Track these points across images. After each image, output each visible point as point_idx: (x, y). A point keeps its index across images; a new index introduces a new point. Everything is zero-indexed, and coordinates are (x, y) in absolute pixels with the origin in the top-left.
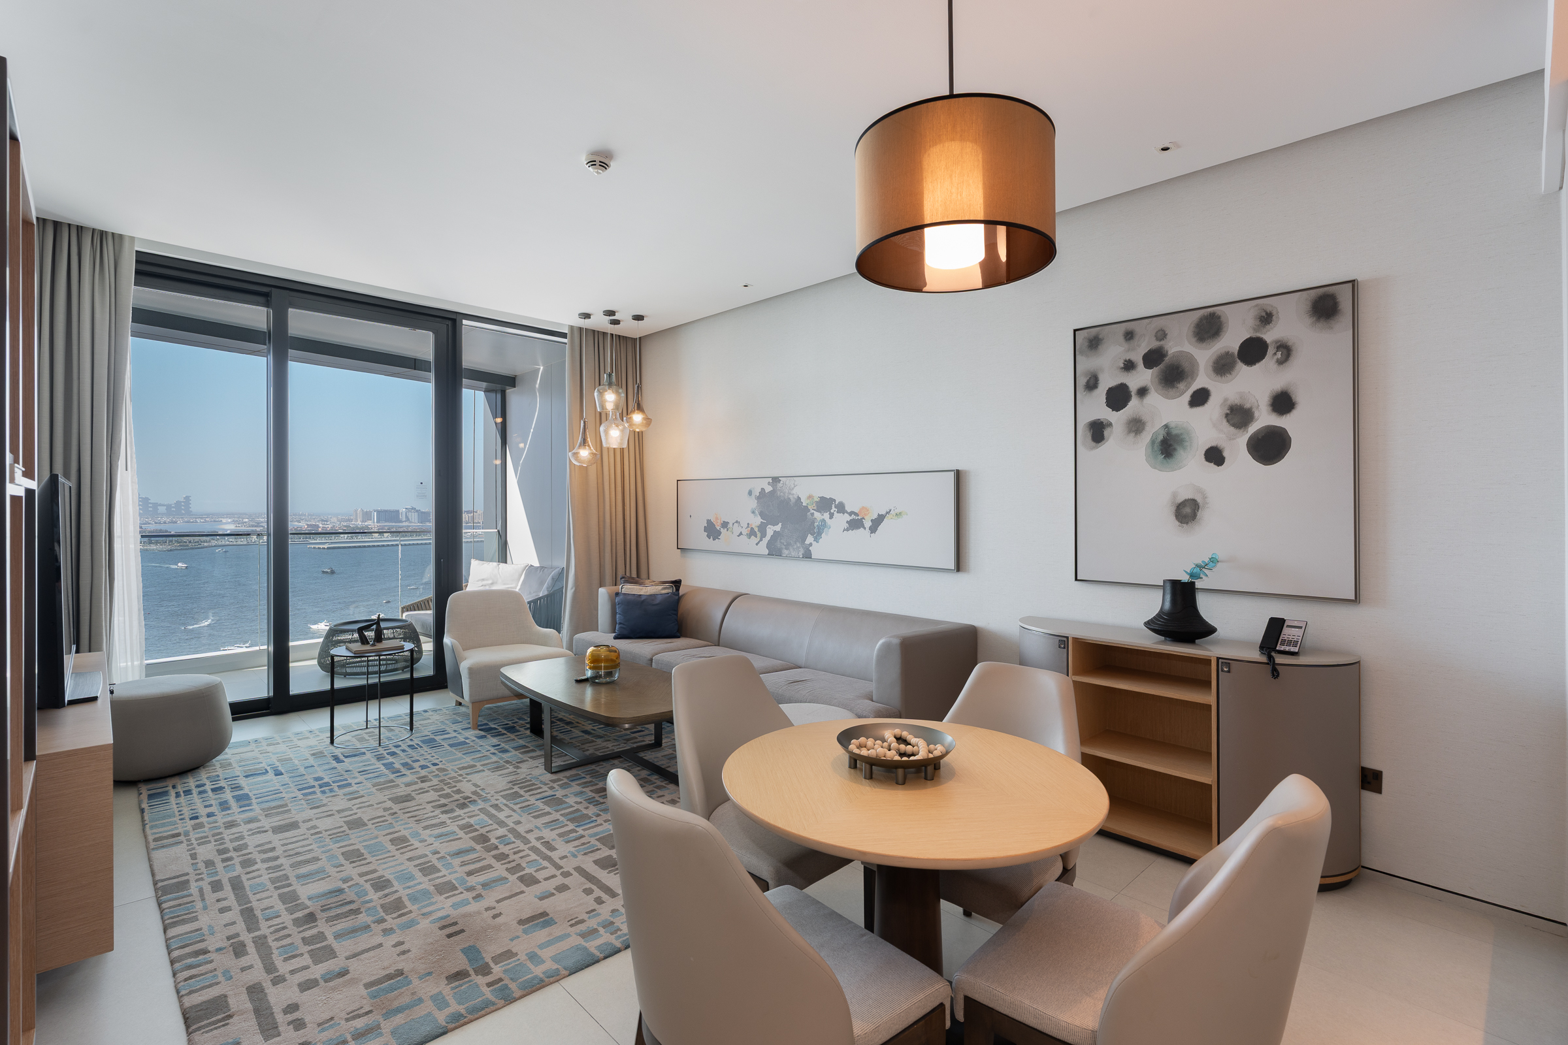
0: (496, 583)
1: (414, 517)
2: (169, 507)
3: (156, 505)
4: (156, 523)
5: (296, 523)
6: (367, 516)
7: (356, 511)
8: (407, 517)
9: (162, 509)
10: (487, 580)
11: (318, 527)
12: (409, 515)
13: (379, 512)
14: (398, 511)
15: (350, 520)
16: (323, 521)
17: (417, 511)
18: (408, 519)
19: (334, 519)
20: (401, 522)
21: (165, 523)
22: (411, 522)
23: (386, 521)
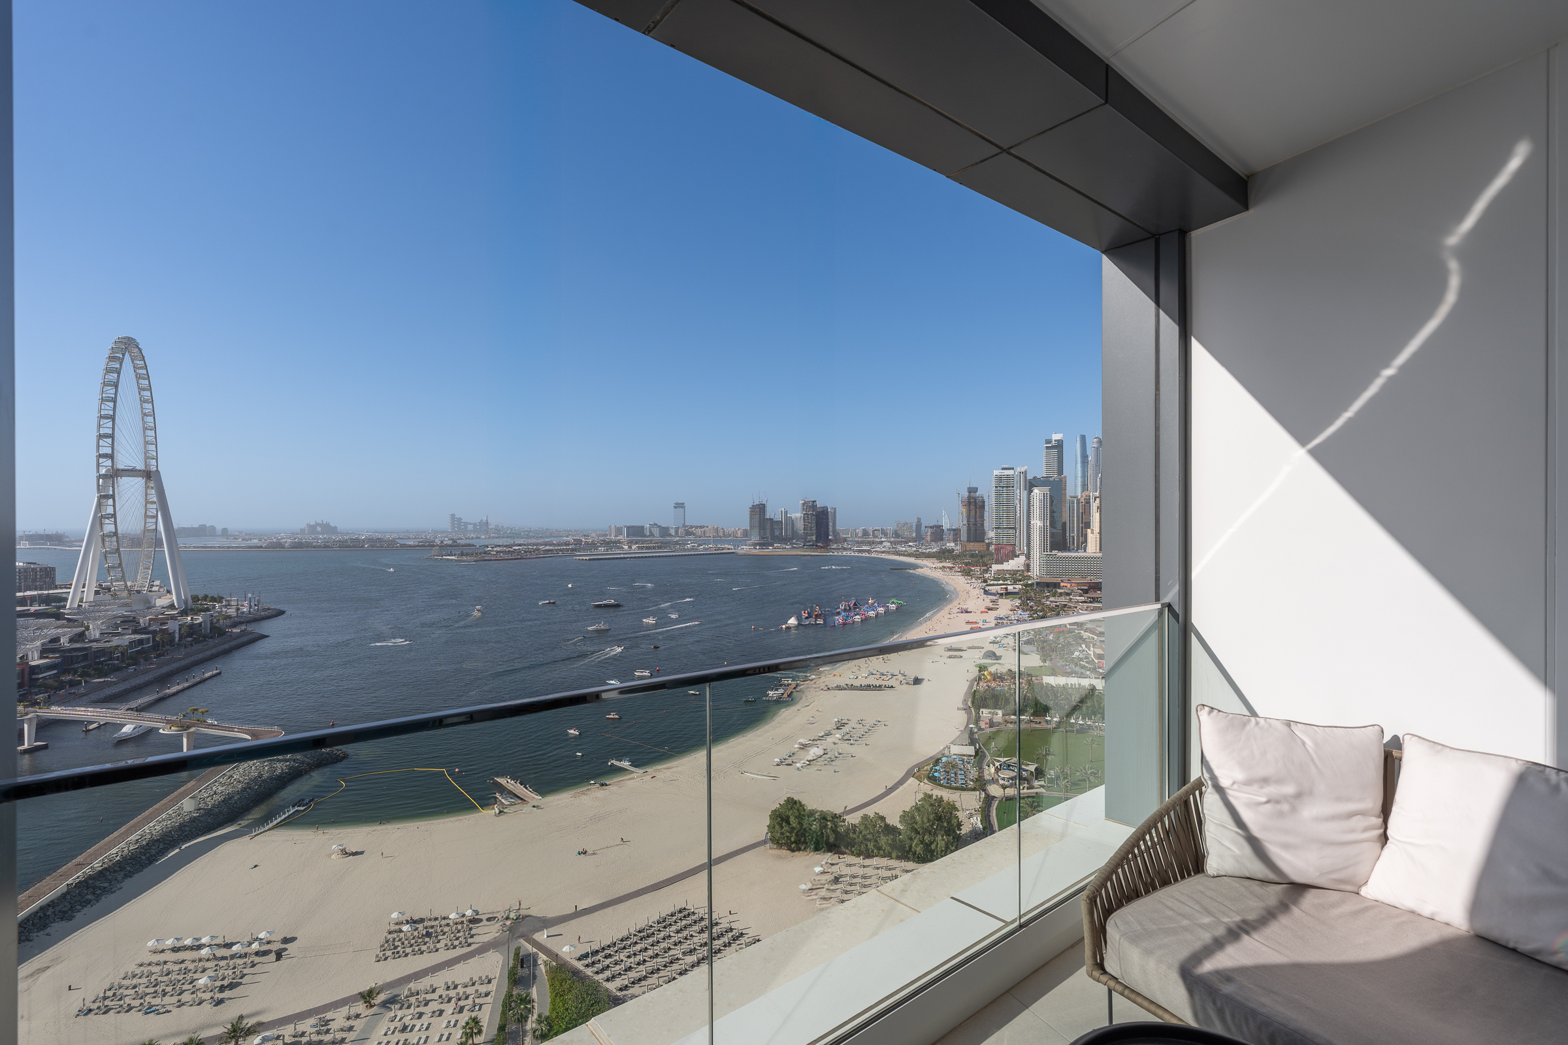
0: (1311, 793)
1: (656, 531)
2: (475, 525)
3: (466, 524)
4: (466, 538)
5: (565, 538)
6: (619, 531)
7: (610, 527)
8: (650, 531)
9: (470, 527)
10: (1279, 781)
11: (582, 541)
12: (652, 529)
13: (628, 528)
14: (644, 527)
15: (606, 535)
16: (585, 536)
17: (659, 527)
18: (652, 534)
19: (594, 535)
20: (646, 536)
21: (472, 538)
22: (654, 536)
23: (634, 536)
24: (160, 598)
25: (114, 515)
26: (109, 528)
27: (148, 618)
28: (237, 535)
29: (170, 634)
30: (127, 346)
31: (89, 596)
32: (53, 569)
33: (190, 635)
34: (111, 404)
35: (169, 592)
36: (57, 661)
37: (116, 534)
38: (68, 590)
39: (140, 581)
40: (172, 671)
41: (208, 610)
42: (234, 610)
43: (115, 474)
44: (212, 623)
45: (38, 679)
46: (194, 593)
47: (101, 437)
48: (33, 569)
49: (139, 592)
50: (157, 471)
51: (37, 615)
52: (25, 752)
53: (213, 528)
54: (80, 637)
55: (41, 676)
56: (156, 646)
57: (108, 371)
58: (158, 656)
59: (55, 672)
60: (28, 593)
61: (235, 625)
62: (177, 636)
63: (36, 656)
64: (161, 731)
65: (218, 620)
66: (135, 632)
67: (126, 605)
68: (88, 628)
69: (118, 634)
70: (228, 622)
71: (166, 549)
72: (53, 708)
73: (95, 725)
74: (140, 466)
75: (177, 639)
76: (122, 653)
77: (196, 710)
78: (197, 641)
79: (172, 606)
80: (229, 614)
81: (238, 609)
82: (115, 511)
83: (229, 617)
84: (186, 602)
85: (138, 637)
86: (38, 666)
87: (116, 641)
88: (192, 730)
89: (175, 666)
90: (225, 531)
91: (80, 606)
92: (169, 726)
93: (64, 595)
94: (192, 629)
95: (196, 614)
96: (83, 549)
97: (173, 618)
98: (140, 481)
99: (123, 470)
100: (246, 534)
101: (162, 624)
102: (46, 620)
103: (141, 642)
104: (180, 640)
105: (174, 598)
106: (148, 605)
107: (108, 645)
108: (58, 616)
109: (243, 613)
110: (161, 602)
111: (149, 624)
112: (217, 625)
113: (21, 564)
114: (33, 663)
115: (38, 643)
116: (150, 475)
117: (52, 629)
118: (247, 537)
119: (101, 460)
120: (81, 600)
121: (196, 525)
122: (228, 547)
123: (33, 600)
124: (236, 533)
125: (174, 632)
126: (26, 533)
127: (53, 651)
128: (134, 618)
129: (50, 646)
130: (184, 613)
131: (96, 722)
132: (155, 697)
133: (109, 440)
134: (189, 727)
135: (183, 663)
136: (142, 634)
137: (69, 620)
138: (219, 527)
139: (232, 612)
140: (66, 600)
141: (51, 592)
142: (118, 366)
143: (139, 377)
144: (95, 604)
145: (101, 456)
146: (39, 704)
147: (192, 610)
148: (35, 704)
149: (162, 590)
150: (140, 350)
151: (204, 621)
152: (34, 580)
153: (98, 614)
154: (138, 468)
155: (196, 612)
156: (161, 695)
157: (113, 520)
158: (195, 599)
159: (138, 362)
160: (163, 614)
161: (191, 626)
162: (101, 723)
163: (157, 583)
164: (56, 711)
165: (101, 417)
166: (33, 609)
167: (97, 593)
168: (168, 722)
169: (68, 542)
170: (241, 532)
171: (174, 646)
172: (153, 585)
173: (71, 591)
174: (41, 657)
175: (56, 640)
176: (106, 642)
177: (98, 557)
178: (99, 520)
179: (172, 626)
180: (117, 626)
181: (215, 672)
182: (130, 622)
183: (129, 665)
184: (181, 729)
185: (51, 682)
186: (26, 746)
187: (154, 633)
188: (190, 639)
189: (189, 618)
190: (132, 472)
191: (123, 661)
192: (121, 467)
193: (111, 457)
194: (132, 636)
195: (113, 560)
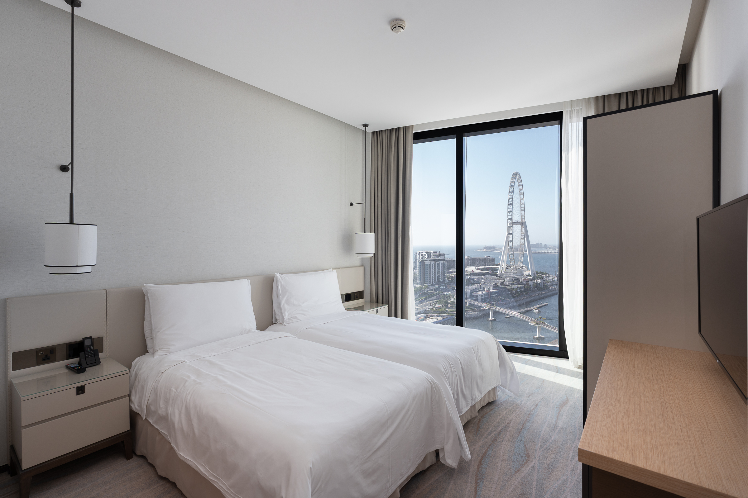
24: (525, 271)
25: (512, 241)
26: (511, 245)
27: (522, 279)
28: (550, 247)
29: (530, 286)
30: (517, 176)
31: (504, 269)
32: (494, 259)
33: (536, 287)
34: (511, 199)
35: (528, 269)
36: (498, 291)
37: (513, 248)
38: (498, 267)
39: (519, 265)
40: (531, 301)
41: (542, 278)
42: (551, 279)
43: (513, 224)
44: (544, 283)
45: (493, 296)
46: (537, 271)
47: (509, 212)
48: (489, 258)
49: (519, 269)
50: (525, 222)
51: (491, 274)
52: (490, 320)
53: (541, 244)
54: (502, 284)
55: (493, 295)
56: (526, 290)
57: (511, 187)
58: (526, 294)
59: (497, 295)
60: (488, 267)
61: (552, 285)
62: (532, 287)
63: (492, 288)
64: (530, 323)
65: (546, 282)
66: (519, 284)
67: (515, 273)
68: (505, 281)
69: (513, 284)
70: (550, 284)
71: (528, 253)
72: (497, 307)
73: (508, 316)
74: (520, 221)
75: (532, 288)
76: (515, 291)
77: (541, 318)
78: (538, 290)
79: (529, 275)
80: (550, 280)
81: (553, 279)
82: (512, 239)
83: (550, 281)
84: (534, 274)
85: (520, 286)
86: (493, 292)
87: (513, 287)
88: (540, 325)
89: (532, 299)
90: (545, 245)
91: (502, 272)
92: (532, 322)
93: (497, 268)
94: (537, 285)
95: (538, 279)
96: (503, 252)
97: (530, 280)
98: (519, 226)
99: (514, 222)
100: (554, 247)
101: (527, 282)
102: (494, 276)
103: (520, 288)
104: (533, 289)
105: (530, 271)
106: (522, 274)
107: (511, 287)
108: (497, 275)
109: (555, 280)
110: (526, 273)
111: (523, 281)
112: (545, 284)
113: (486, 257)
114: (491, 291)
115: (492, 284)
116: (523, 224)
117: (495, 280)
118: (554, 248)
119: (509, 221)
120: (502, 271)
121: (535, 243)
122: (547, 252)
123: (489, 269)
124: (550, 246)
125: (531, 285)
126: (486, 246)
127: (496, 287)
128: (518, 278)
129: (495, 285)
130: (534, 278)
131: (508, 315)
132: (526, 309)
133: (511, 213)
134: (539, 324)
135: (534, 298)
136: (521, 285)
137: (499, 277)
138: (543, 244)
139: (550, 279)
140: (497, 270)
141: (494, 267)
142: (513, 184)
143: (519, 185)
144: (506, 272)
145: (508, 219)
146: (494, 305)
147: (537, 277)
148: (492, 305)
149: (526, 268)
150: (520, 175)
151: (541, 282)
152: (489, 263)
153: (508, 276)
154: (519, 221)
155: (538, 278)
156: (528, 309)
157: (512, 243)
158: (537, 273)
159: (519, 180)
160: (527, 278)
161: (537, 283)
162: (510, 316)
163: (524, 265)
164: (498, 309)
165: (509, 205)
166: (490, 272)
167: (506, 268)
168: (532, 320)
169: (496, 249)
170: (551, 246)
171: (531, 291)
172: (523, 266)
173: (499, 267)
174: (493, 289)
175: (496, 284)
176: (510, 286)
177: (507, 255)
178: (508, 242)
179: (530, 283)
180: (513, 281)
181: (546, 304)
182: (516, 280)
183: (517, 296)
184: (536, 324)
185: (496, 298)
186: (490, 319)
187: (524, 285)
188: (536, 289)
189: (536, 280)
190: (517, 223)
191: (515, 294)
192: (514, 221)
193: (511, 219)
194: (518, 285)
195: (512, 258)
